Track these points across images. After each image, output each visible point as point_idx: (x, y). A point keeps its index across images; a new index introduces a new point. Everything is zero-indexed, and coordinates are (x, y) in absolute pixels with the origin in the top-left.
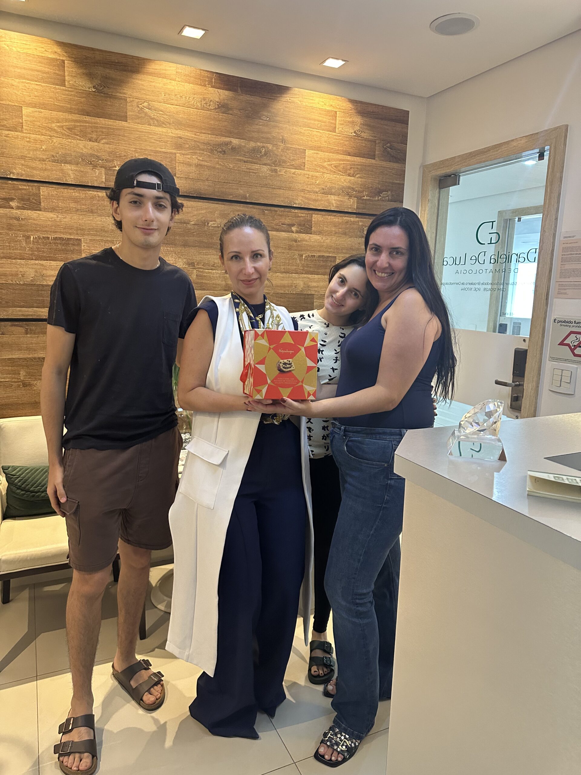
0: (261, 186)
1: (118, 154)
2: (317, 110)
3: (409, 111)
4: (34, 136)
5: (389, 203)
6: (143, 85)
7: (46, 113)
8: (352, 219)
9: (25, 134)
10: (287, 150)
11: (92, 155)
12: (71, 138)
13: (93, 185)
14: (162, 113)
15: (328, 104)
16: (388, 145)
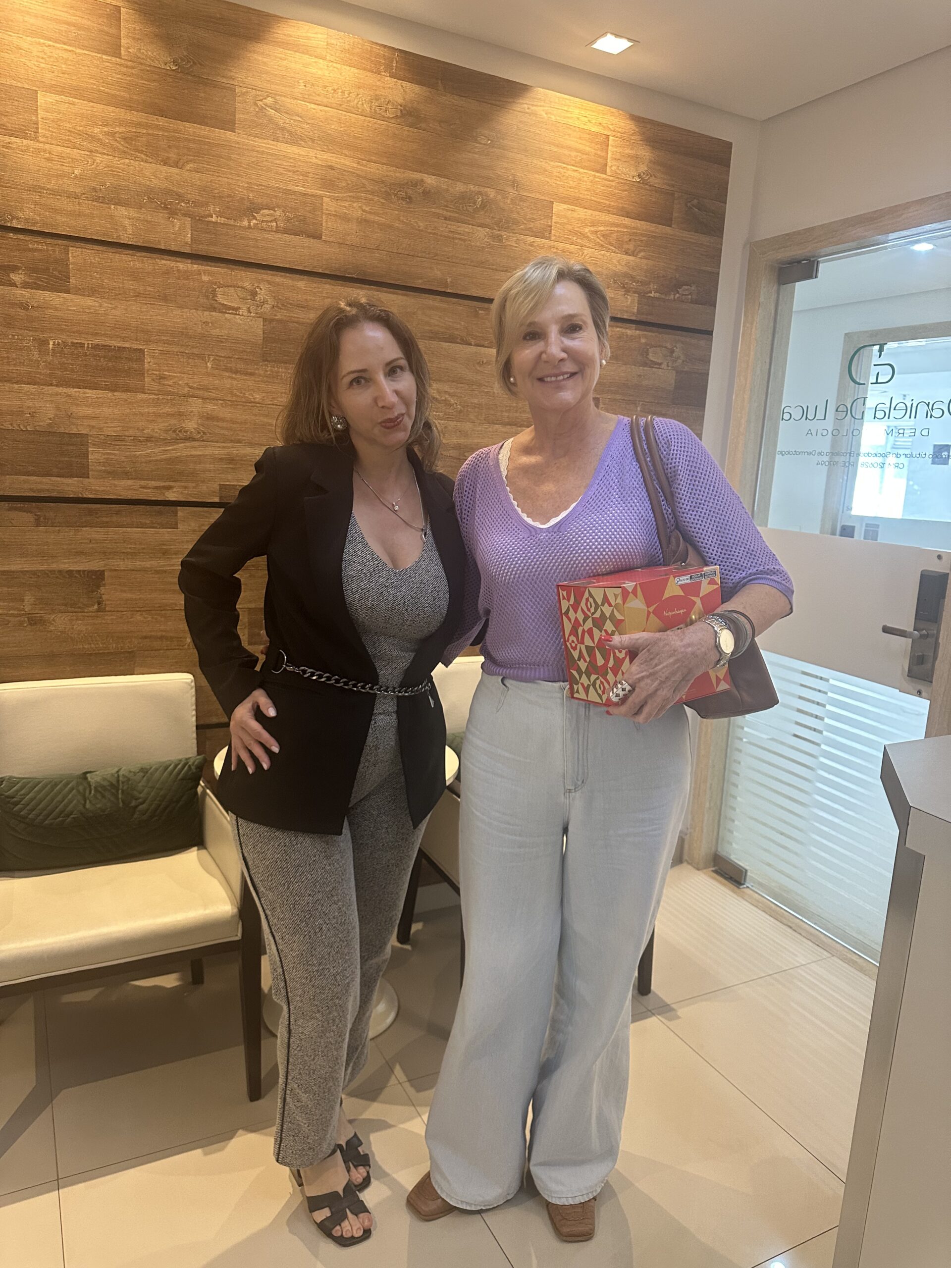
0: (472, 264)
1: (216, 191)
2: (575, 131)
3: (731, 144)
4: (60, 149)
5: (692, 305)
6: (265, 64)
7: (83, 106)
8: (629, 332)
9: (41, 145)
10: (521, 200)
11: (168, 192)
12: (128, 157)
13: (168, 248)
14: (300, 119)
15: (594, 121)
16: (695, 201)
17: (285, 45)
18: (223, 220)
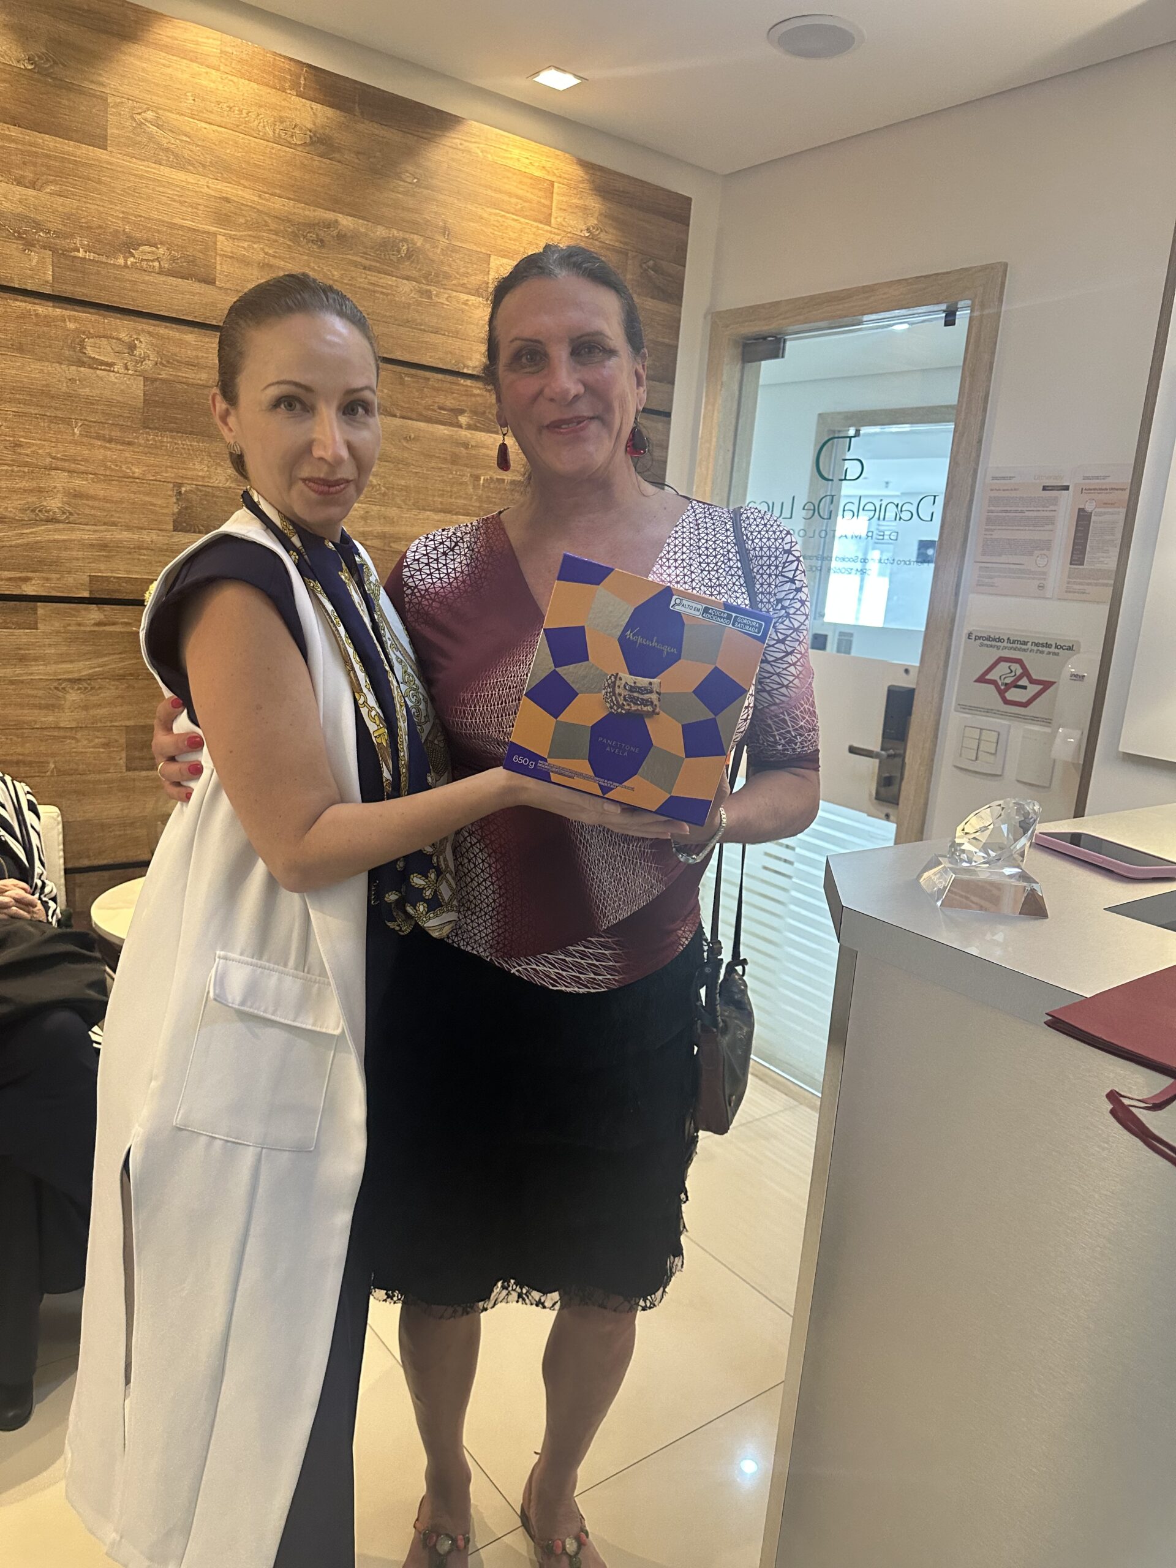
0: (396, 322)
1: (83, 220)
2: (514, 174)
3: (690, 199)
6: (144, 70)
10: (453, 251)
11: (22, 218)
13: (24, 287)
14: (188, 140)
15: (537, 164)
16: (651, 263)
17: (167, 48)
18: (92, 256)
